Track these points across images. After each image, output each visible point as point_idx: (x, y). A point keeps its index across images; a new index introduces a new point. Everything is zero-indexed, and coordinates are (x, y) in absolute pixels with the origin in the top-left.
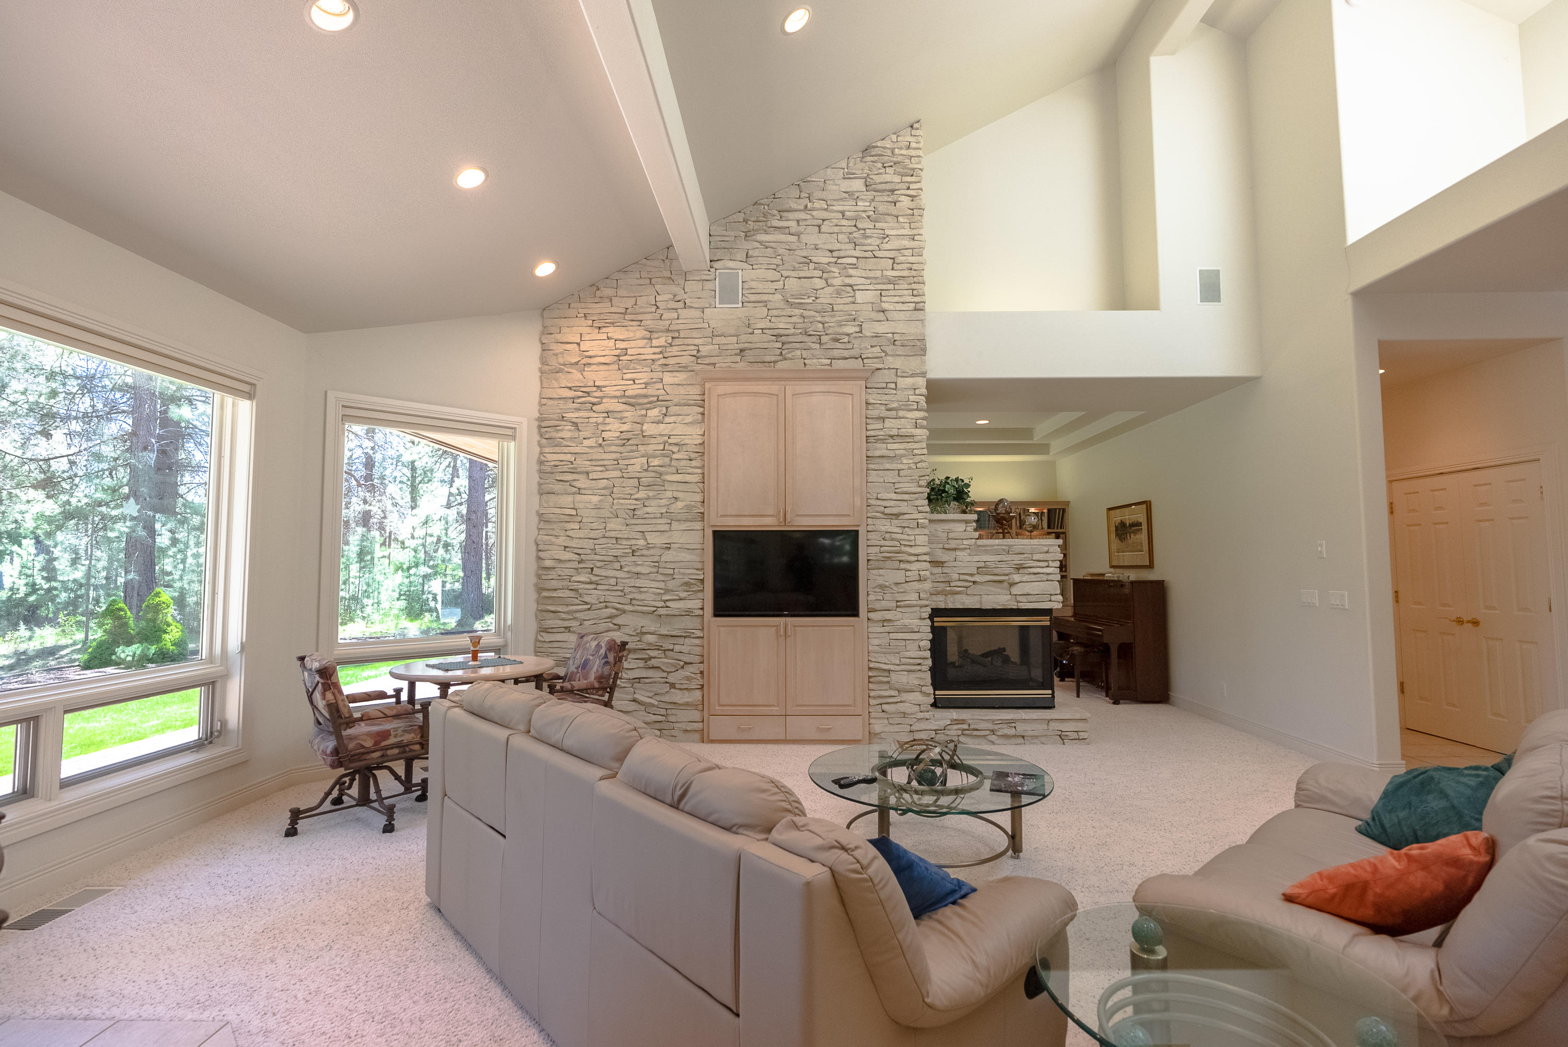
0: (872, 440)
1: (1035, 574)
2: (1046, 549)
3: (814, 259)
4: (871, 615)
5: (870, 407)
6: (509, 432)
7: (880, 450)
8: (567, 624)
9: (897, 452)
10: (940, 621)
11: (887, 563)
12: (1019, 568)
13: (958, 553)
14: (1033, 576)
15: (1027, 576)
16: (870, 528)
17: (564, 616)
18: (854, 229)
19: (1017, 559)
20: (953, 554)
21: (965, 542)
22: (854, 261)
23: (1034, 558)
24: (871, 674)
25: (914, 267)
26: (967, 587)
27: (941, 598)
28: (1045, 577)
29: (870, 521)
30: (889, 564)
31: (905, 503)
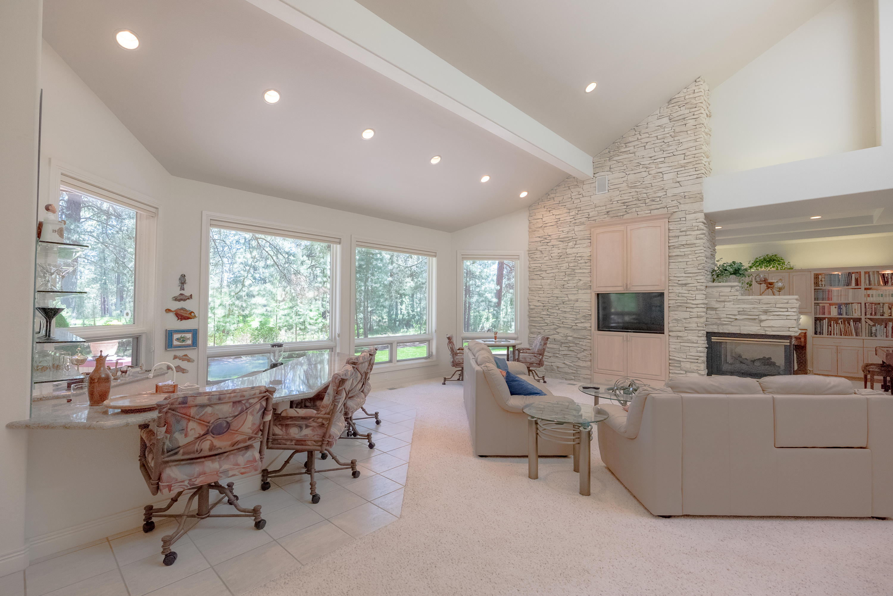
0: (671, 247)
1: (777, 315)
2: (786, 301)
3: (642, 163)
4: (670, 333)
5: (671, 231)
6: (517, 257)
7: (676, 252)
8: (539, 331)
9: (686, 253)
10: (714, 339)
11: (679, 308)
12: (766, 312)
13: (726, 303)
14: (776, 317)
15: (772, 316)
16: (670, 291)
17: (538, 328)
18: (663, 143)
19: (765, 307)
20: (723, 304)
21: (730, 297)
22: (663, 159)
23: (777, 306)
24: (670, 362)
25: (696, 156)
26: (731, 322)
27: (715, 327)
28: (785, 317)
29: (670, 288)
30: (680, 309)
31: (690, 278)
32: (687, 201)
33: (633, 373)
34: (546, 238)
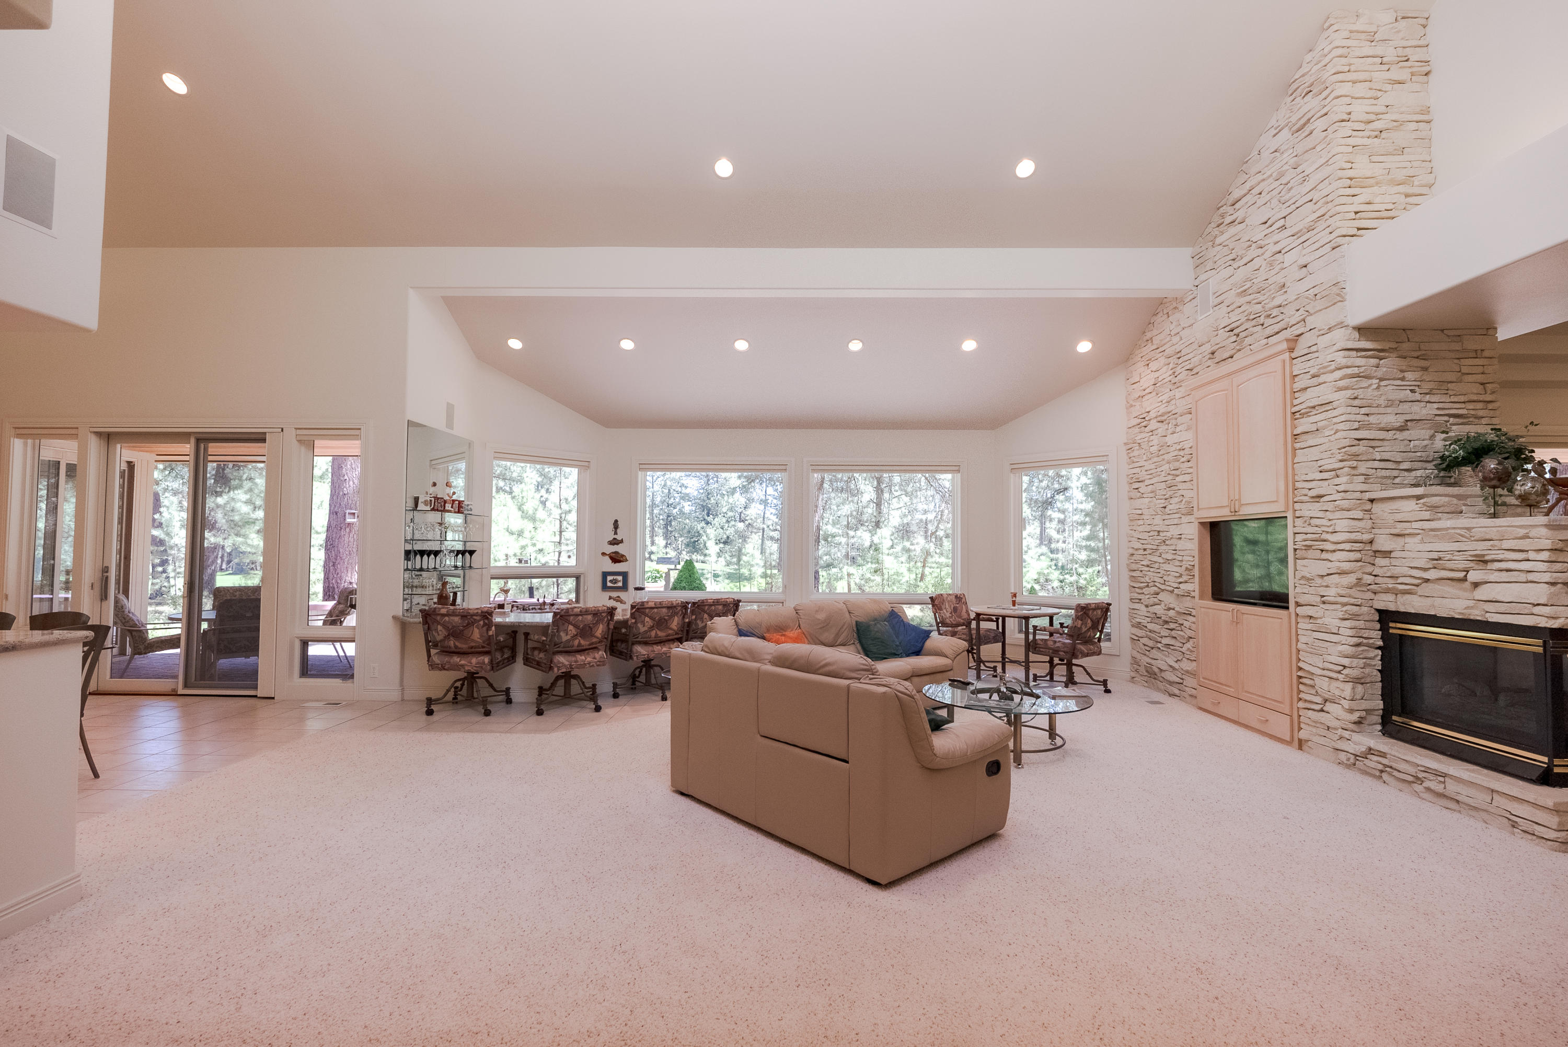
0: (1297, 415)
1: (1508, 570)
2: (1522, 532)
3: (1254, 239)
4: (1299, 610)
5: (1296, 379)
6: (1105, 459)
7: (1304, 425)
8: (1140, 597)
9: (1320, 424)
10: (1396, 628)
11: (1310, 552)
12: (1482, 561)
13: (1408, 539)
14: (1505, 573)
15: (1497, 574)
16: (1298, 514)
17: (1138, 590)
18: (1282, 187)
19: (1480, 548)
20: (1401, 541)
21: (1415, 525)
22: (1282, 222)
23: (1503, 547)
24: (1300, 673)
26: (1417, 586)
27: (1391, 597)
28: (1523, 577)
29: (1297, 506)
30: (1311, 553)
31: (1326, 483)
32: (1319, 305)
33: (1246, 692)
34: (1144, 418)
